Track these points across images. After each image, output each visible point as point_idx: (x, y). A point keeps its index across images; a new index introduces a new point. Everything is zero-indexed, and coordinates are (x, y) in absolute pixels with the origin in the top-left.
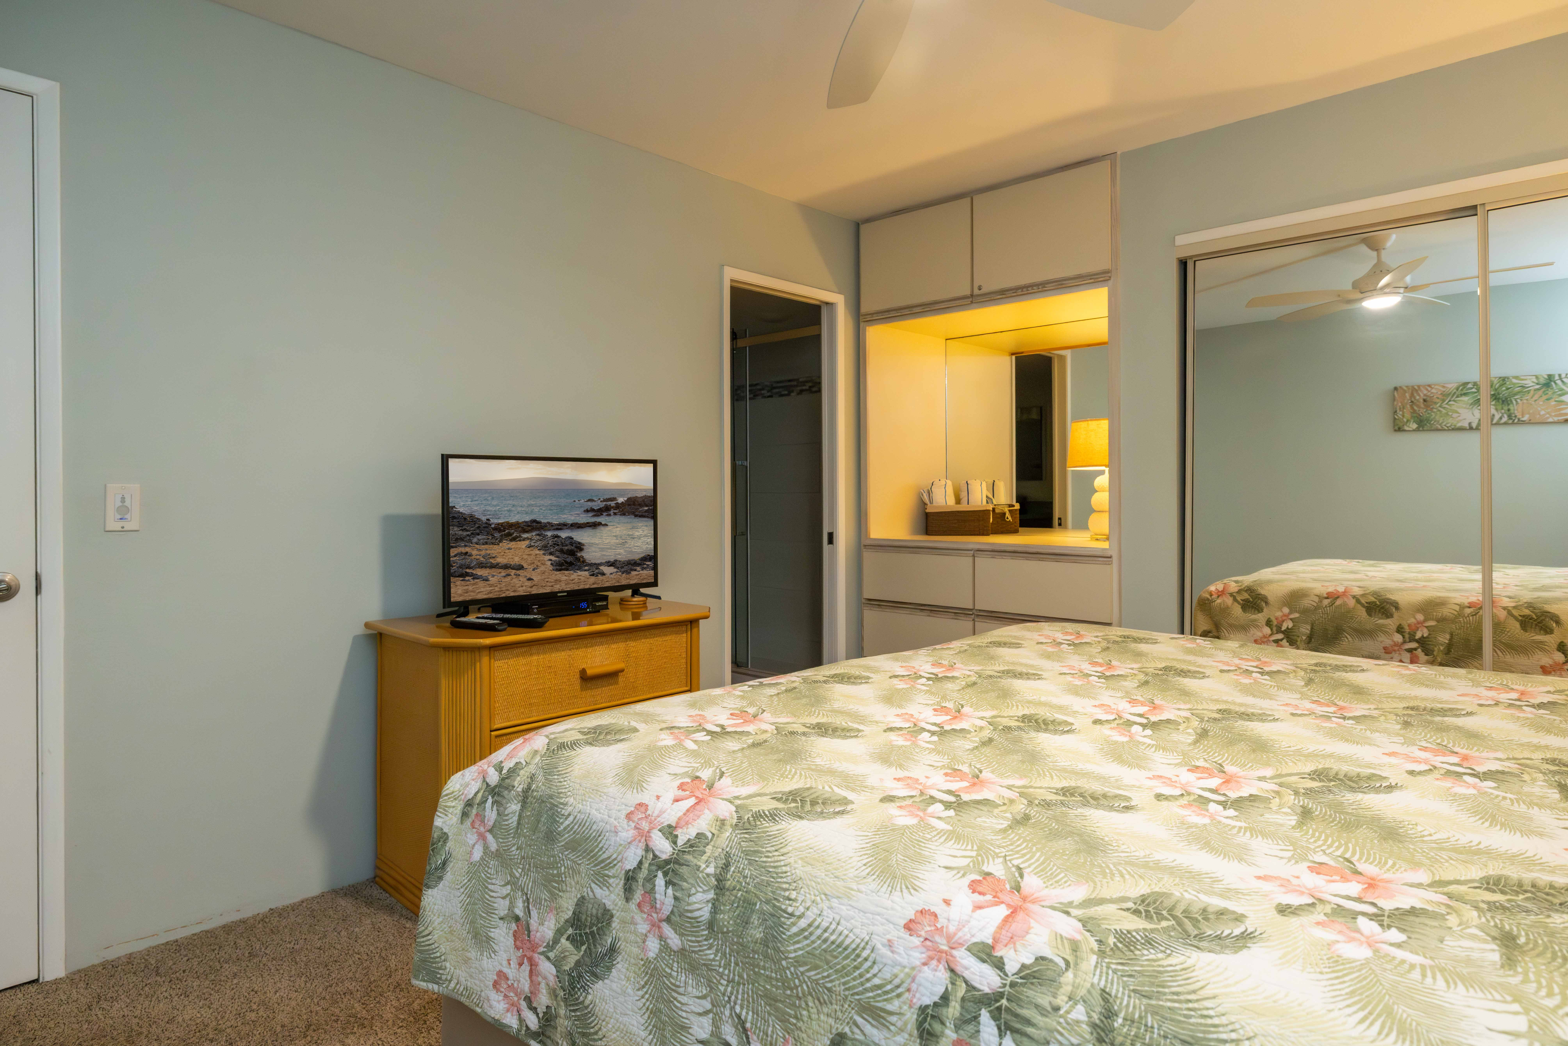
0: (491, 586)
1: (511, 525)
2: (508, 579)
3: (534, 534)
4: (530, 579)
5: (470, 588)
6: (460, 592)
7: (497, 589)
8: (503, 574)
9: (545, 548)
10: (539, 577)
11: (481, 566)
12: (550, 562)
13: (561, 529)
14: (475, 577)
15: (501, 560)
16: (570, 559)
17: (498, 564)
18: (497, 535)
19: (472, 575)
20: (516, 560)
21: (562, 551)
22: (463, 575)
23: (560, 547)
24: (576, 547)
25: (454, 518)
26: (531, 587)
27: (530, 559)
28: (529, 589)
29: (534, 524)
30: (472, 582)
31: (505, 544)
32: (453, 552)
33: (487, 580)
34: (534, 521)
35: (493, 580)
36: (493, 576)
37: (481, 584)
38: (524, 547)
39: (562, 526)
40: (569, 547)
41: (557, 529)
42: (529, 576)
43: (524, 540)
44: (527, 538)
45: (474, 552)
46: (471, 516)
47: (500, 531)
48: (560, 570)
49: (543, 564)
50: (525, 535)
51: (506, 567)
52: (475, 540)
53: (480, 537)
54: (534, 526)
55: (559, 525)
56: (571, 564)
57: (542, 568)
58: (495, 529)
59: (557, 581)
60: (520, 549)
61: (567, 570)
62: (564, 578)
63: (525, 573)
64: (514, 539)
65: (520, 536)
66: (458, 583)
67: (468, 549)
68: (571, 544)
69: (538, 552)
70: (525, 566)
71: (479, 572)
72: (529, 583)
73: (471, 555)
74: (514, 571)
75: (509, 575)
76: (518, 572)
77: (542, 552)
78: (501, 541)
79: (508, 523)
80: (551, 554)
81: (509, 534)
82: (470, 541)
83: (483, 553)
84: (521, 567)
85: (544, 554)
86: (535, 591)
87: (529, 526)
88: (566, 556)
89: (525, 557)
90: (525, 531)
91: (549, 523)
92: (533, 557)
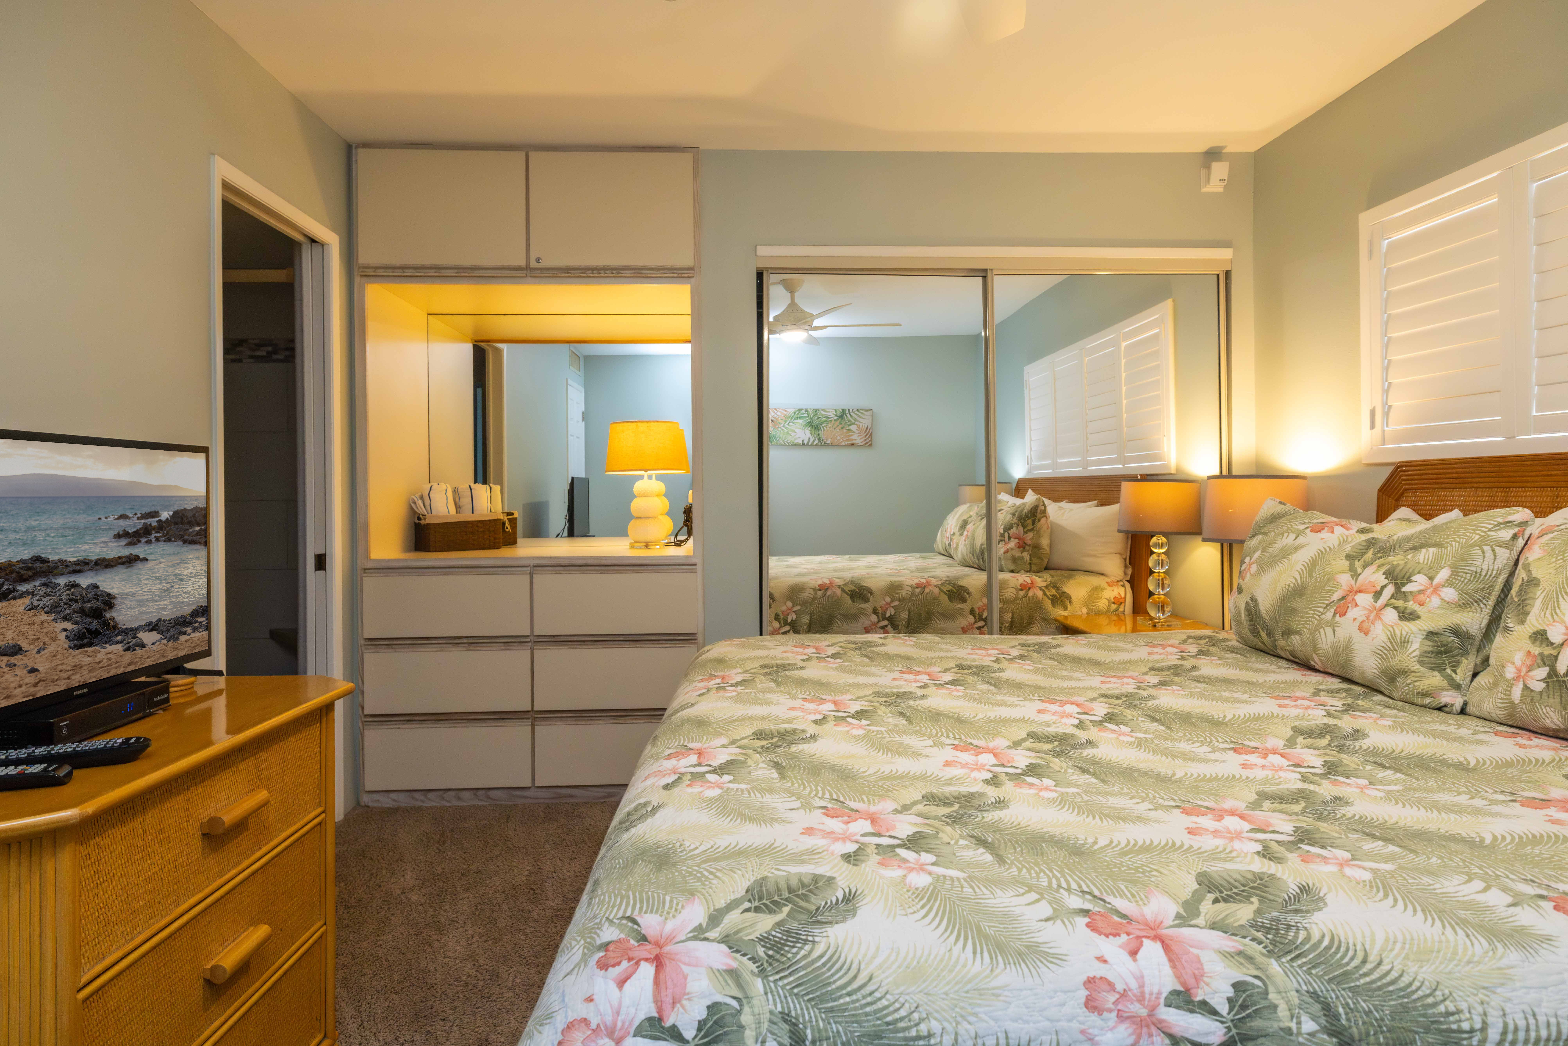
3: (37, 583)
4: (33, 671)
9: (55, 608)
10: (48, 665)
12: (64, 635)
13: (79, 571)
16: (95, 625)
20: (9, 637)
21: (82, 612)
23: (80, 605)
24: (104, 602)
26: (35, 685)
27: (32, 632)
28: (32, 689)
29: (38, 565)
34: (38, 559)
38: (21, 609)
39: (82, 566)
40: (93, 604)
41: (75, 572)
42: (31, 665)
43: (21, 597)
44: (27, 593)
48: (80, 647)
49: (54, 639)
50: (23, 588)
54: (38, 568)
55: (77, 563)
56: (96, 634)
57: (52, 647)
59: (76, 668)
60: (14, 614)
61: (90, 645)
62: (88, 660)
63: (25, 660)
64: (4, 597)
65: (15, 590)
68: (96, 597)
69: (44, 617)
70: (25, 646)
72: (31, 679)
74: (5, 659)
76: (13, 660)
77: (51, 617)
80: (66, 619)
84: (17, 650)
85: (55, 620)
86: (41, 691)
87: (29, 569)
88: (88, 620)
89: (24, 629)
90: (23, 580)
91: (60, 561)
92: (36, 627)
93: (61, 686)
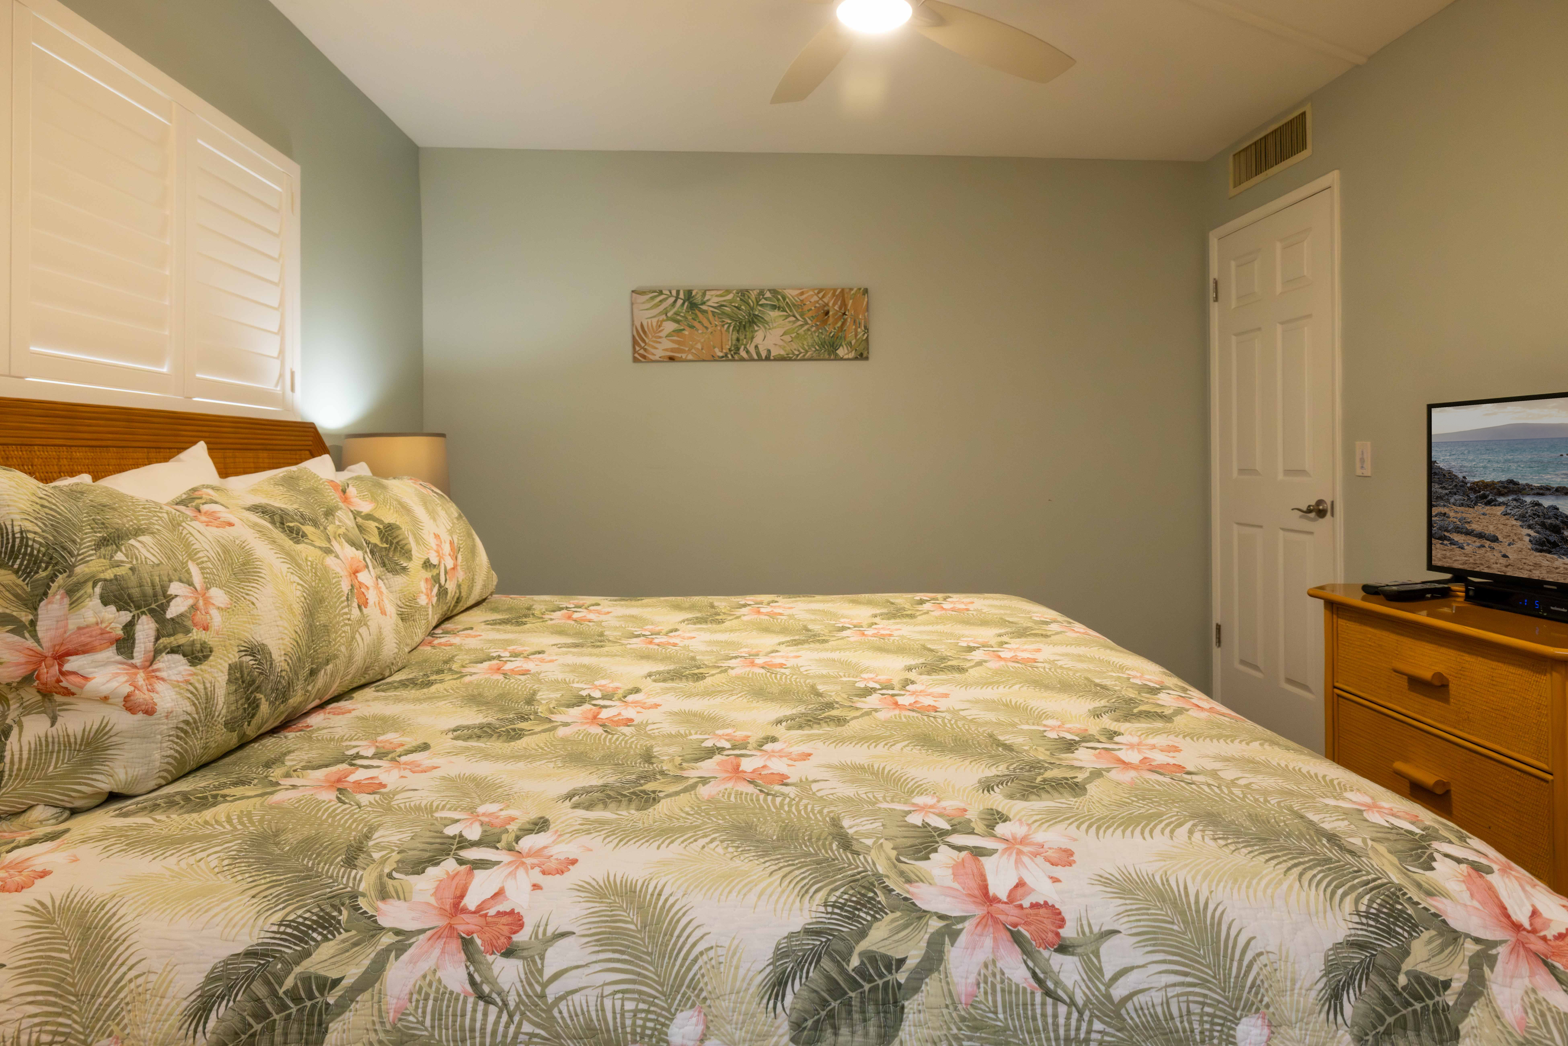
0: (1466, 555)
1: (1486, 485)
2: (1482, 551)
3: (1510, 498)
4: (1505, 556)
5: (1448, 554)
6: (1439, 556)
7: (1471, 561)
8: (1478, 544)
9: (1522, 517)
10: (1515, 556)
11: (1458, 530)
12: (1527, 539)
13: (1542, 494)
14: (1453, 543)
15: (1475, 527)
16: (1554, 538)
17: (1473, 531)
18: (1472, 496)
19: (1449, 539)
20: (1491, 530)
21: (1543, 525)
22: (1443, 538)
23: (1542, 519)
24: (1563, 522)
25: (1435, 474)
26: (1507, 566)
27: (1507, 529)
28: (1504, 569)
29: (1511, 485)
30: (1450, 547)
31: (1480, 508)
32: (1435, 511)
33: (1463, 548)
34: (1511, 482)
35: (1468, 549)
36: (1468, 544)
37: (1458, 551)
38: (1499, 513)
39: (1544, 491)
40: (1552, 521)
41: (1538, 494)
42: (1504, 552)
43: (1499, 505)
44: (1505, 504)
45: (1452, 514)
46: (1450, 472)
47: (1475, 492)
48: (1541, 551)
49: (1521, 540)
50: (1501, 499)
51: (1481, 536)
52: (1452, 500)
53: (1457, 497)
54: (1511, 488)
55: (1541, 488)
56: (1555, 545)
57: (1519, 545)
58: (1471, 489)
59: (1537, 566)
60: (1495, 515)
61: (1550, 552)
62: (1545, 563)
63: (1500, 548)
64: (1489, 503)
65: (1495, 500)
66: (1438, 546)
67: (1446, 510)
68: (1556, 516)
69: (1514, 522)
70: (1500, 538)
71: (1456, 537)
72: (1503, 561)
73: (1448, 517)
74: (1488, 542)
75: (1484, 546)
76: (1493, 544)
77: (1519, 523)
78: (1476, 504)
79: (1483, 482)
80: (1530, 527)
81: (1484, 497)
82: (1448, 501)
83: (1459, 515)
84: (1495, 539)
85: (1522, 526)
86: (1510, 572)
87: (1505, 487)
88: (1548, 533)
89: (1501, 527)
90: (1501, 494)
91: (1527, 485)
92: (1508, 528)
93: (1524, 575)
